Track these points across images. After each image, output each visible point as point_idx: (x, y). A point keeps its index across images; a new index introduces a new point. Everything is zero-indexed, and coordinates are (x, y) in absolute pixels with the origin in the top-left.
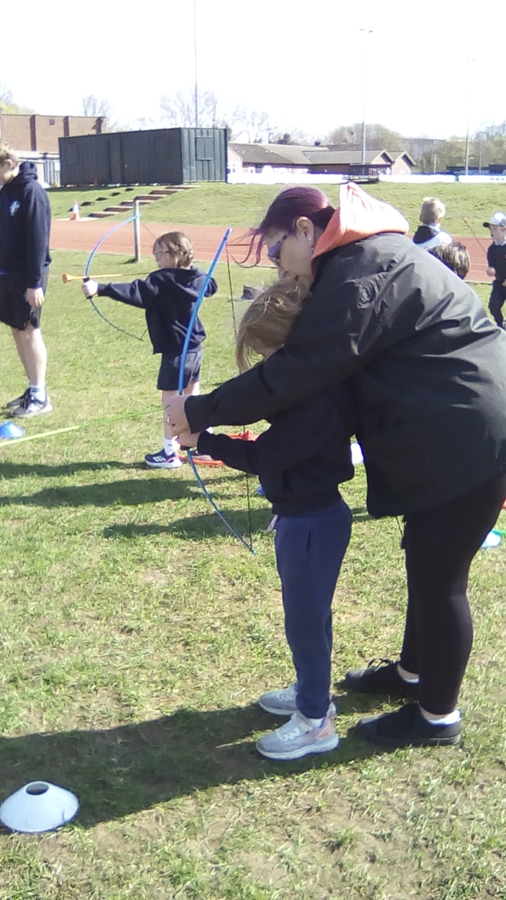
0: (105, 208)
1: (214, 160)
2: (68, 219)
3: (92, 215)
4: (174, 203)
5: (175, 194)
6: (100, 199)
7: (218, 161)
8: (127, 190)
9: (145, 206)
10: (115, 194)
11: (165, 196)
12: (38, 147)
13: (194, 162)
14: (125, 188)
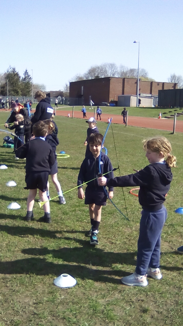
0: (171, 115)
2: (157, 118)
3: (166, 117)
6: (170, 112)
10: (175, 110)
14: (179, 108)
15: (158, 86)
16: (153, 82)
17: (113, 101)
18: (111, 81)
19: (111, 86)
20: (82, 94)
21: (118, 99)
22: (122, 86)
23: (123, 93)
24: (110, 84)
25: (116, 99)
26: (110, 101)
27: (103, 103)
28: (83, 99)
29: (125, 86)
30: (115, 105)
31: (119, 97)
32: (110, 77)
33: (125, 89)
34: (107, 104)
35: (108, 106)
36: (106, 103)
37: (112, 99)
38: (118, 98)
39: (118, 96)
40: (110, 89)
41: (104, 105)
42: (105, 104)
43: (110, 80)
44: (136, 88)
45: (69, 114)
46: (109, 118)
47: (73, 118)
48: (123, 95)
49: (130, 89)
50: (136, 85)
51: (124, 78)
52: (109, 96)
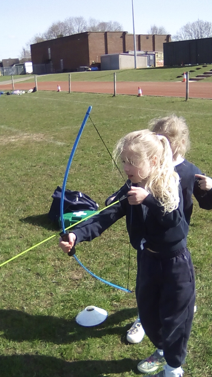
0: (196, 76)
2: (181, 82)
3: (190, 79)
6: (191, 71)
8: (203, 67)
10: (198, 69)
12: (141, 49)
14: (202, 66)
15: (147, 40)
16: (141, 35)
17: (94, 63)
18: (89, 37)
19: (90, 44)
20: (50, 58)
21: (101, 61)
22: (104, 42)
23: (107, 53)
24: (89, 41)
25: (98, 61)
26: (90, 65)
27: (81, 67)
28: (52, 64)
29: (108, 43)
30: (98, 68)
31: (102, 58)
32: (87, 32)
33: (108, 46)
34: (88, 68)
35: (89, 71)
36: (86, 67)
37: (93, 61)
38: (100, 59)
39: (101, 56)
41: (84, 70)
42: (84, 68)
43: (87, 36)
44: (122, 43)
45: (60, 87)
46: (140, 88)
47: (70, 93)
48: (107, 55)
49: (114, 46)
50: (122, 40)
51: (106, 32)
52: (89, 57)
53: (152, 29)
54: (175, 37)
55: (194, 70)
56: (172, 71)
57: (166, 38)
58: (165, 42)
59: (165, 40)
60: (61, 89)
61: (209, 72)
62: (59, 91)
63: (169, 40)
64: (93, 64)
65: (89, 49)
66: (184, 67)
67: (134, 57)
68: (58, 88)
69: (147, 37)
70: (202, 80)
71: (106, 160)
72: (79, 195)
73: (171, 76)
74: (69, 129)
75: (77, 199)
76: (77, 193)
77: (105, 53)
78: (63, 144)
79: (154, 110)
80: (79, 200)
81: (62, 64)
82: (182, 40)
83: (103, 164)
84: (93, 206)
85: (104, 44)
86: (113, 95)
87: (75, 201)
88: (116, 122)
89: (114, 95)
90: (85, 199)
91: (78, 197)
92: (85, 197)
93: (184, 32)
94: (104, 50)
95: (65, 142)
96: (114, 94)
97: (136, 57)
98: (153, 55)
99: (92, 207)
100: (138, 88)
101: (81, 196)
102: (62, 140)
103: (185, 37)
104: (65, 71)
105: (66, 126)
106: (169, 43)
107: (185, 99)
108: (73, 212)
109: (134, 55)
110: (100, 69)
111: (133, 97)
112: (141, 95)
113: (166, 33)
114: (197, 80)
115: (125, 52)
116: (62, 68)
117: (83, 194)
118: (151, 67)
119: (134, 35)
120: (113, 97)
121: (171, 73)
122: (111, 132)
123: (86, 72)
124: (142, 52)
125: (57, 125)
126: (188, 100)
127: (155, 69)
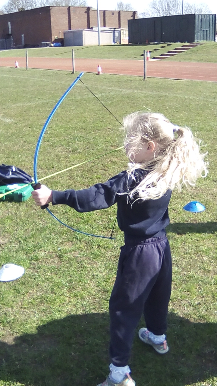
0: (160, 54)
1: (209, 30)
3: (154, 58)
4: (199, 52)
5: (196, 47)
6: (155, 50)
7: (211, 31)
8: (168, 45)
9: (182, 53)
10: (162, 47)
11: (192, 48)
12: (106, 26)
13: (200, 31)
14: (166, 44)
15: (113, 16)
16: (106, 11)
17: (57, 39)
19: (52, 19)
20: (10, 33)
21: (64, 37)
23: (70, 28)
24: (51, 16)
25: (61, 36)
26: (53, 40)
27: (43, 42)
28: (13, 39)
29: (71, 19)
30: (60, 44)
31: (65, 34)
32: (50, 7)
33: (72, 21)
34: (50, 44)
35: (52, 46)
36: (48, 43)
37: (56, 37)
38: (63, 34)
39: (64, 32)
40: (51, 23)
41: (46, 45)
43: (50, 10)
44: (86, 19)
45: (18, 63)
46: (99, 66)
47: (28, 69)
48: (71, 30)
49: (78, 22)
50: (86, 15)
51: (69, 7)
52: (51, 33)
53: (118, 5)
54: (142, 14)
55: (158, 48)
56: (136, 49)
57: (132, 14)
58: (132, 18)
59: (131, 17)
60: (19, 66)
61: (174, 51)
62: (16, 67)
63: (136, 17)
64: (55, 40)
65: (52, 24)
66: (149, 45)
67: (97, 33)
68: (16, 64)
69: (113, 13)
70: (166, 59)
71: (51, 137)
72: (12, 169)
73: (135, 54)
74: (20, 106)
75: (11, 173)
76: (10, 167)
77: (68, 28)
78: (12, 121)
79: (110, 88)
80: (12, 174)
81: (23, 40)
82: (149, 17)
83: (48, 141)
84: (28, 180)
85: (68, 19)
86: (71, 73)
87: (8, 175)
88: (70, 100)
89: (73, 73)
90: (19, 173)
91: (11, 171)
92: (18, 171)
93: (151, 8)
94: (68, 26)
95: (14, 119)
96: (72, 70)
97: (100, 33)
98: (119, 32)
99: (26, 180)
100: (98, 66)
101: (14, 170)
102: (11, 117)
103: (152, 14)
104: (26, 46)
105: (17, 103)
106: (136, 19)
107: (143, 78)
108: (7, 185)
109: (98, 31)
110: (63, 45)
111: (93, 75)
112: (101, 73)
113: (133, 9)
114: (161, 59)
115: (89, 27)
116: (23, 43)
117: (16, 169)
118: (116, 44)
119: (97, 10)
120: (72, 74)
121: (135, 51)
122: (63, 110)
123: (48, 47)
124: (107, 29)
125: (9, 102)
126: (146, 79)
127: (120, 46)
